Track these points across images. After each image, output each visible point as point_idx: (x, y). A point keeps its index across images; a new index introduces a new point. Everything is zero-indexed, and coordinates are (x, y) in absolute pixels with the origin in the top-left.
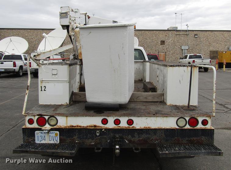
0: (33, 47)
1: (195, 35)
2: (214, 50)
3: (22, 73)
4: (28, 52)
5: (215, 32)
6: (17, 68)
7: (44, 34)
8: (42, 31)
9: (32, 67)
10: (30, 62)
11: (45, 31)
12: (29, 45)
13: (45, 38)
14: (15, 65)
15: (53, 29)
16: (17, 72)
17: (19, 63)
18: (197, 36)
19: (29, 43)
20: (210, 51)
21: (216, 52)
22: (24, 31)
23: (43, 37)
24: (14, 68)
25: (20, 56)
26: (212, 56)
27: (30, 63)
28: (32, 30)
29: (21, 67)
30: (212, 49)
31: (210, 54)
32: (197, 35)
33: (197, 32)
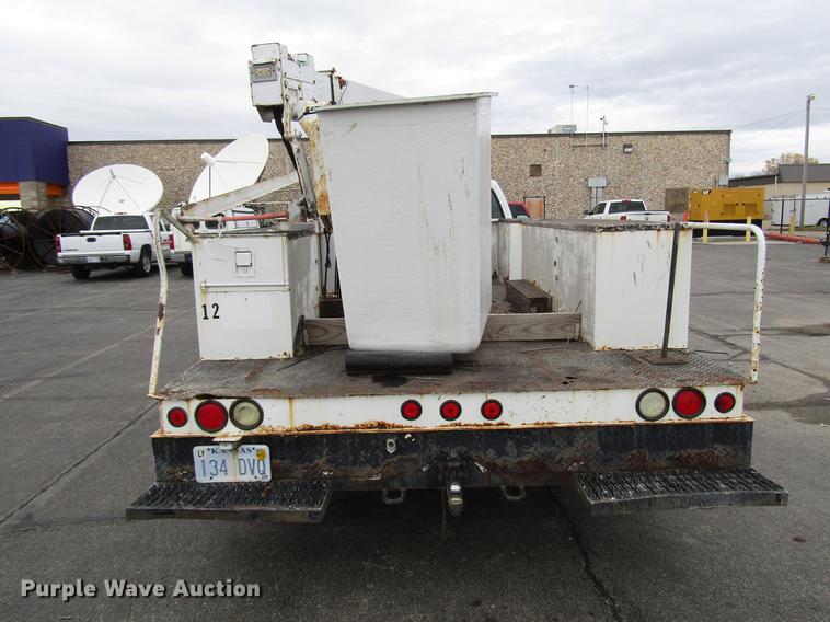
0: (176, 193)
1: (625, 146)
2: (678, 187)
3: (149, 267)
4: (163, 207)
5: (681, 137)
6: (135, 253)
7: (205, 155)
8: (198, 145)
9: (177, 250)
10: (171, 233)
11: (209, 147)
12: (165, 188)
13: (207, 169)
14: (127, 244)
15: (229, 141)
16: (134, 264)
17: (139, 238)
18: (630, 150)
19: (165, 182)
20: (667, 191)
21: (684, 192)
22: (147, 148)
23: (203, 164)
24: (127, 252)
25: (141, 218)
26: (672, 203)
27: (171, 237)
28: (170, 146)
29: (146, 249)
30: (670, 183)
31: (666, 199)
32: (630, 146)
33: (630, 137)
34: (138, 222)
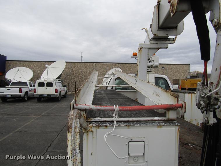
0: (36, 76)
1: (162, 67)
2: (177, 78)
3: (27, 98)
4: (33, 80)
5: (177, 65)
6: (22, 94)
7: (47, 65)
8: (44, 63)
9: (36, 93)
11: (47, 63)
12: (34, 74)
13: (47, 69)
14: (21, 91)
16: (22, 97)
17: (25, 89)
18: (164, 68)
19: (34, 72)
20: (174, 79)
21: (178, 80)
22: (29, 63)
23: (46, 68)
24: (20, 94)
25: (26, 83)
26: (175, 83)
27: (35, 89)
28: (36, 62)
29: (27, 93)
30: (174, 77)
31: (174, 81)
32: (164, 67)
33: (164, 65)
34: (25, 84)
